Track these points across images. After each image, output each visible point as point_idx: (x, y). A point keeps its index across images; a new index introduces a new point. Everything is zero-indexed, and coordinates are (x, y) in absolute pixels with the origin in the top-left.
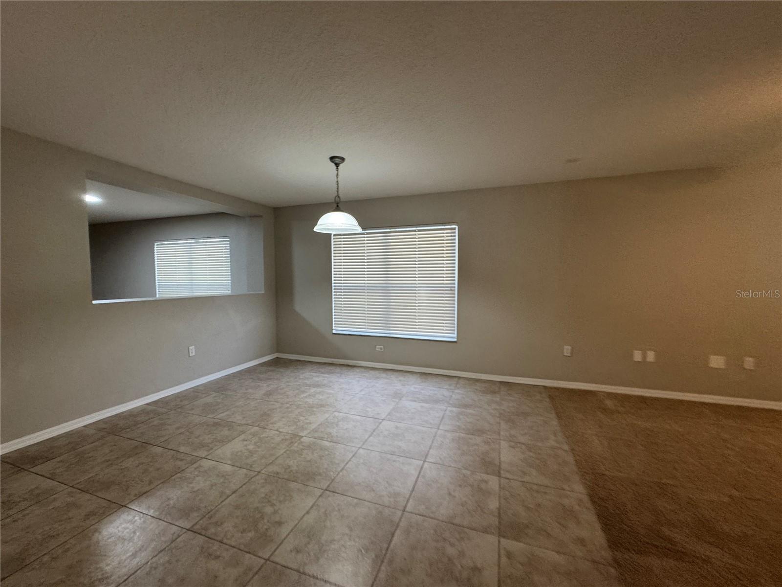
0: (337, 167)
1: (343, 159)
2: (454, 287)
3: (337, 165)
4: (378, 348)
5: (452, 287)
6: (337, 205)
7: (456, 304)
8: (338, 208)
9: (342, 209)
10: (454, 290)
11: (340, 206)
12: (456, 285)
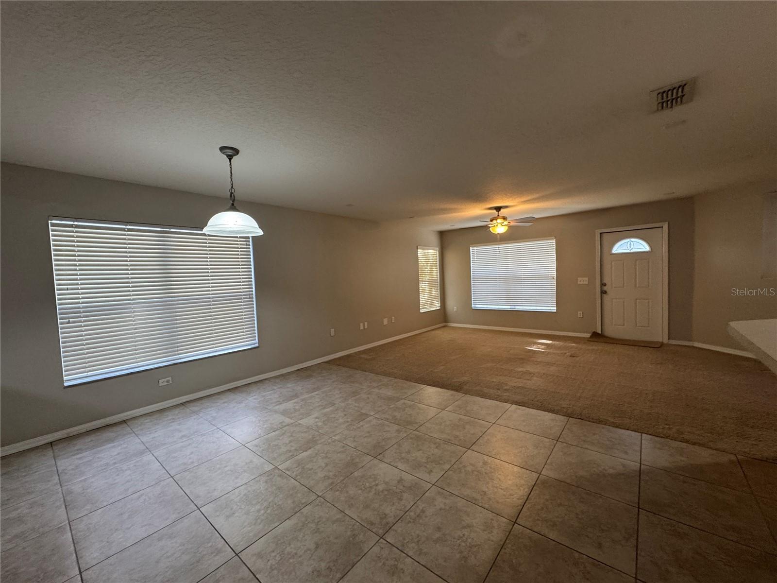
0: (230, 160)
1: (236, 152)
2: (253, 295)
3: (230, 158)
4: (163, 382)
5: (250, 295)
6: (233, 204)
7: (255, 311)
8: (233, 208)
9: (237, 208)
10: (253, 298)
11: (235, 205)
12: (254, 293)
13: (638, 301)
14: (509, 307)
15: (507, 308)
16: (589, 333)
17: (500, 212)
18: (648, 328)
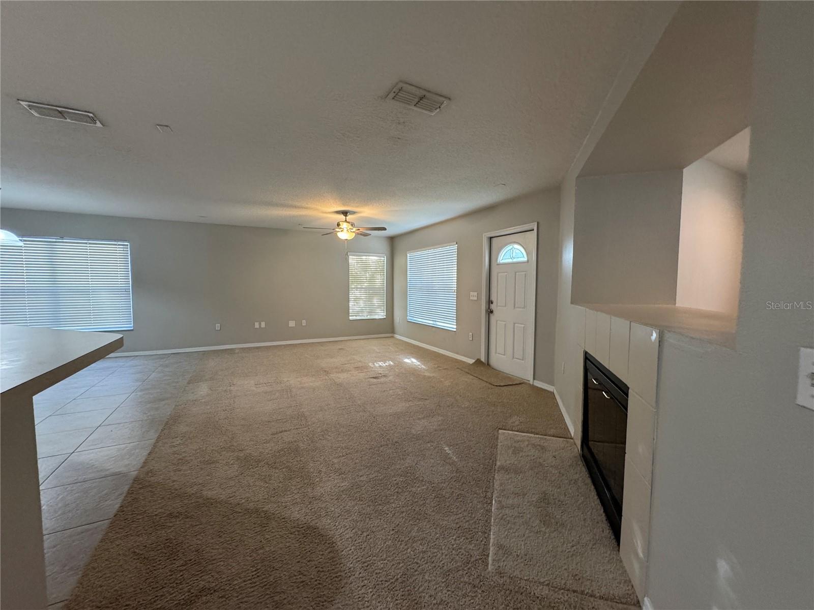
2: (129, 289)
7: (131, 301)
10: (129, 292)
13: (516, 325)
14: (432, 322)
15: (430, 323)
16: (474, 359)
17: (347, 217)
18: (522, 361)
